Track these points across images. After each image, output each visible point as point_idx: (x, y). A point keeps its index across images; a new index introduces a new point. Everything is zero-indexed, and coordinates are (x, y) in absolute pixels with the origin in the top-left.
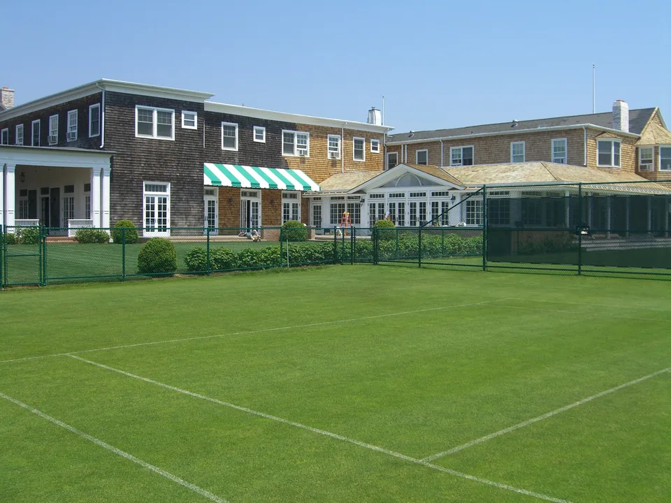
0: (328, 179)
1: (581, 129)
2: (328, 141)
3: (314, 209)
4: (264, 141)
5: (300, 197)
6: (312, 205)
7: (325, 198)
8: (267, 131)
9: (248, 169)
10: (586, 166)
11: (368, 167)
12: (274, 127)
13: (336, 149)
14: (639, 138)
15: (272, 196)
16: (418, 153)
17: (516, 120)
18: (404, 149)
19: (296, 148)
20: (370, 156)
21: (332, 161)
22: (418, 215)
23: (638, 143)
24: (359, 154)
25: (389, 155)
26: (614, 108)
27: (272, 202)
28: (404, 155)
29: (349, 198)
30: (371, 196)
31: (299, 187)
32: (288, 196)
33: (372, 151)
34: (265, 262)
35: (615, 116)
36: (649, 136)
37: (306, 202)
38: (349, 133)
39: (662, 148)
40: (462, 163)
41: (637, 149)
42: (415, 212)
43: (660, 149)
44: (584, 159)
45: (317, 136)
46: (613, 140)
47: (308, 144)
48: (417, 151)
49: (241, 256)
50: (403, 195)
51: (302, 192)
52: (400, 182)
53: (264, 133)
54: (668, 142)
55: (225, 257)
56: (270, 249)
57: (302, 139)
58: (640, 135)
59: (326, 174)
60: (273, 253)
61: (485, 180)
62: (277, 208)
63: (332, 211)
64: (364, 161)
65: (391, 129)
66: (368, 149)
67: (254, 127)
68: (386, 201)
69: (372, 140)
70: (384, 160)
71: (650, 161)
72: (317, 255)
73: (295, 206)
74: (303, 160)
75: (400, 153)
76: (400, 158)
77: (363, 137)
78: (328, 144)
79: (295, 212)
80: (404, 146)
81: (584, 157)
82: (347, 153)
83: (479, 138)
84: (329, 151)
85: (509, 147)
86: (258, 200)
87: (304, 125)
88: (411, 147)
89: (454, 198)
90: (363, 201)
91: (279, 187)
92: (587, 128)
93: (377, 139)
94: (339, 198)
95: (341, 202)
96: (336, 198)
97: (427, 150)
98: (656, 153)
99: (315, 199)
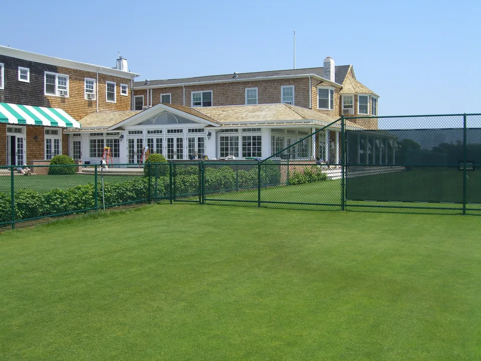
0: (86, 118)
1: (307, 78)
2: (85, 84)
3: (74, 144)
4: (28, 81)
5: (61, 134)
6: (71, 141)
7: (83, 134)
8: (31, 72)
9: (14, 106)
10: (311, 109)
11: (120, 107)
12: (37, 69)
13: (92, 91)
14: (342, 88)
15: (36, 132)
16: (163, 96)
17: (236, 73)
18: (150, 92)
19: (57, 89)
20: (120, 99)
21: (89, 101)
22: (175, 149)
23: (341, 92)
24: (111, 96)
25: (136, 98)
26: (325, 63)
27: (36, 138)
28: (150, 97)
29: (108, 134)
30: (130, 132)
31: (62, 124)
32: (50, 132)
33: (122, 94)
34: (76, 204)
35: (326, 69)
36: (348, 87)
37: (66, 137)
38: (103, 78)
39: (360, 96)
40: (202, 105)
41: (341, 96)
42: (172, 147)
43: (358, 97)
44: (309, 103)
45: (76, 79)
46: (330, 88)
47: (68, 86)
48: (161, 95)
49: (48, 199)
50: (161, 132)
51: (63, 128)
52: (158, 119)
53: (28, 73)
54: (364, 91)
55: (31, 201)
56: (79, 189)
57: (62, 81)
58: (342, 86)
59: (83, 113)
60: (84, 194)
61: (237, 119)
62: (40, 143)
63: (91, 146)
64: (115, 102)
65: (137, 76)
66: (118, 92)
67: (19, 67)
68: (145, 137)
69: (122, 85)
70: (132, 102)
71: (352, 107)
72: (129, 193)
73: (56, 141)
74: (63, 100)
75: (146, 96)
76: (146, 100)
77: (114, 81)
78: (85, 87)
79: (57, 147)
80: (150, 90)
81: (309, 101)
82: (101, 95)
83: (218, 84)
84: (85, 92)
85: (244, 92)
86: (23, 136)
87: (64, 68)
88: (156, 91)
89: (210, 134)
90: (122, 137)
91: (44, 124)
92: (311, 78)
93: (126, 83)
94: (98, 134)
95: (100, 138)
96: (95, 134)
97: (170, 94)
98: (356, 100)
99: (74, 135)
